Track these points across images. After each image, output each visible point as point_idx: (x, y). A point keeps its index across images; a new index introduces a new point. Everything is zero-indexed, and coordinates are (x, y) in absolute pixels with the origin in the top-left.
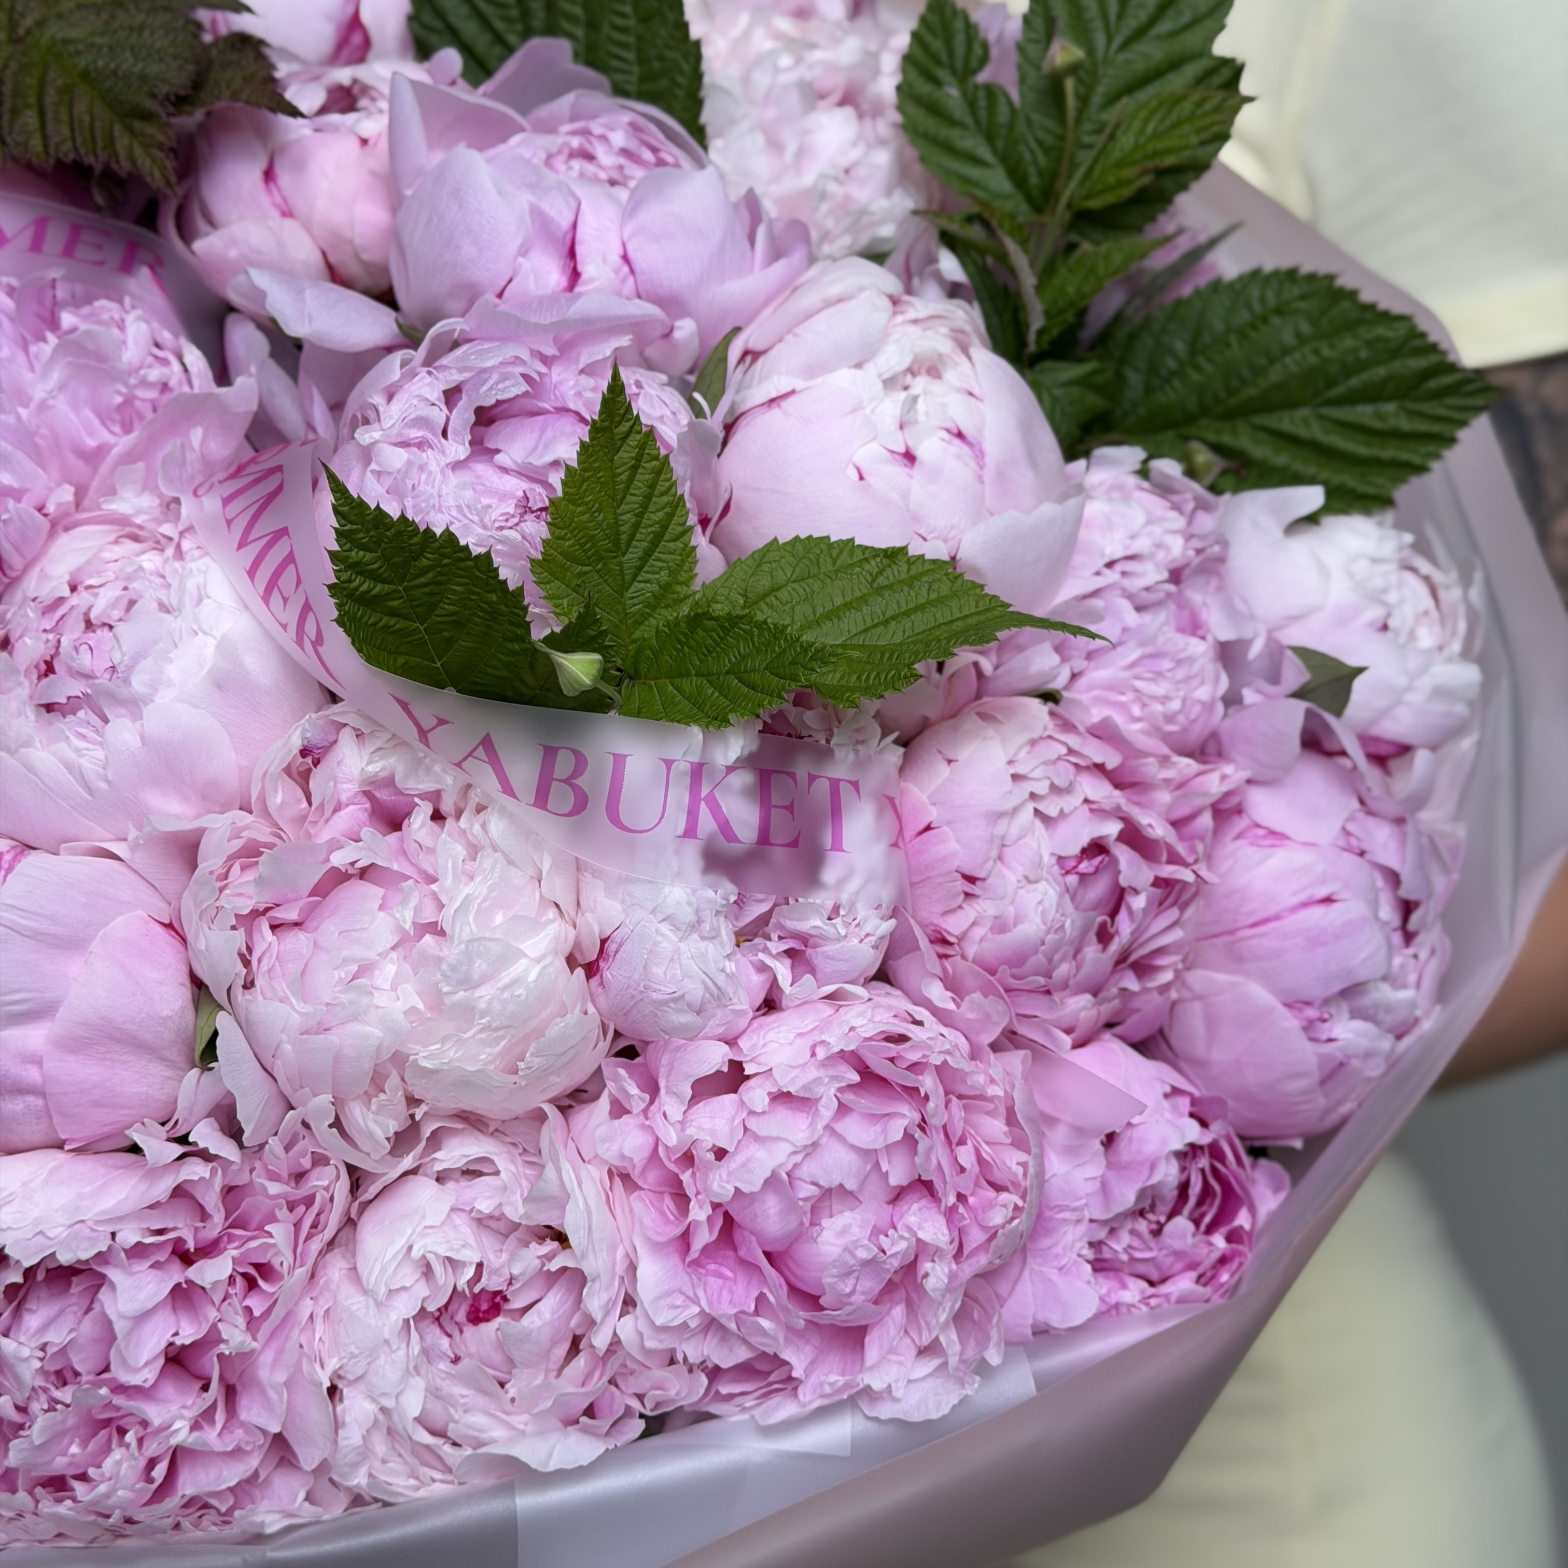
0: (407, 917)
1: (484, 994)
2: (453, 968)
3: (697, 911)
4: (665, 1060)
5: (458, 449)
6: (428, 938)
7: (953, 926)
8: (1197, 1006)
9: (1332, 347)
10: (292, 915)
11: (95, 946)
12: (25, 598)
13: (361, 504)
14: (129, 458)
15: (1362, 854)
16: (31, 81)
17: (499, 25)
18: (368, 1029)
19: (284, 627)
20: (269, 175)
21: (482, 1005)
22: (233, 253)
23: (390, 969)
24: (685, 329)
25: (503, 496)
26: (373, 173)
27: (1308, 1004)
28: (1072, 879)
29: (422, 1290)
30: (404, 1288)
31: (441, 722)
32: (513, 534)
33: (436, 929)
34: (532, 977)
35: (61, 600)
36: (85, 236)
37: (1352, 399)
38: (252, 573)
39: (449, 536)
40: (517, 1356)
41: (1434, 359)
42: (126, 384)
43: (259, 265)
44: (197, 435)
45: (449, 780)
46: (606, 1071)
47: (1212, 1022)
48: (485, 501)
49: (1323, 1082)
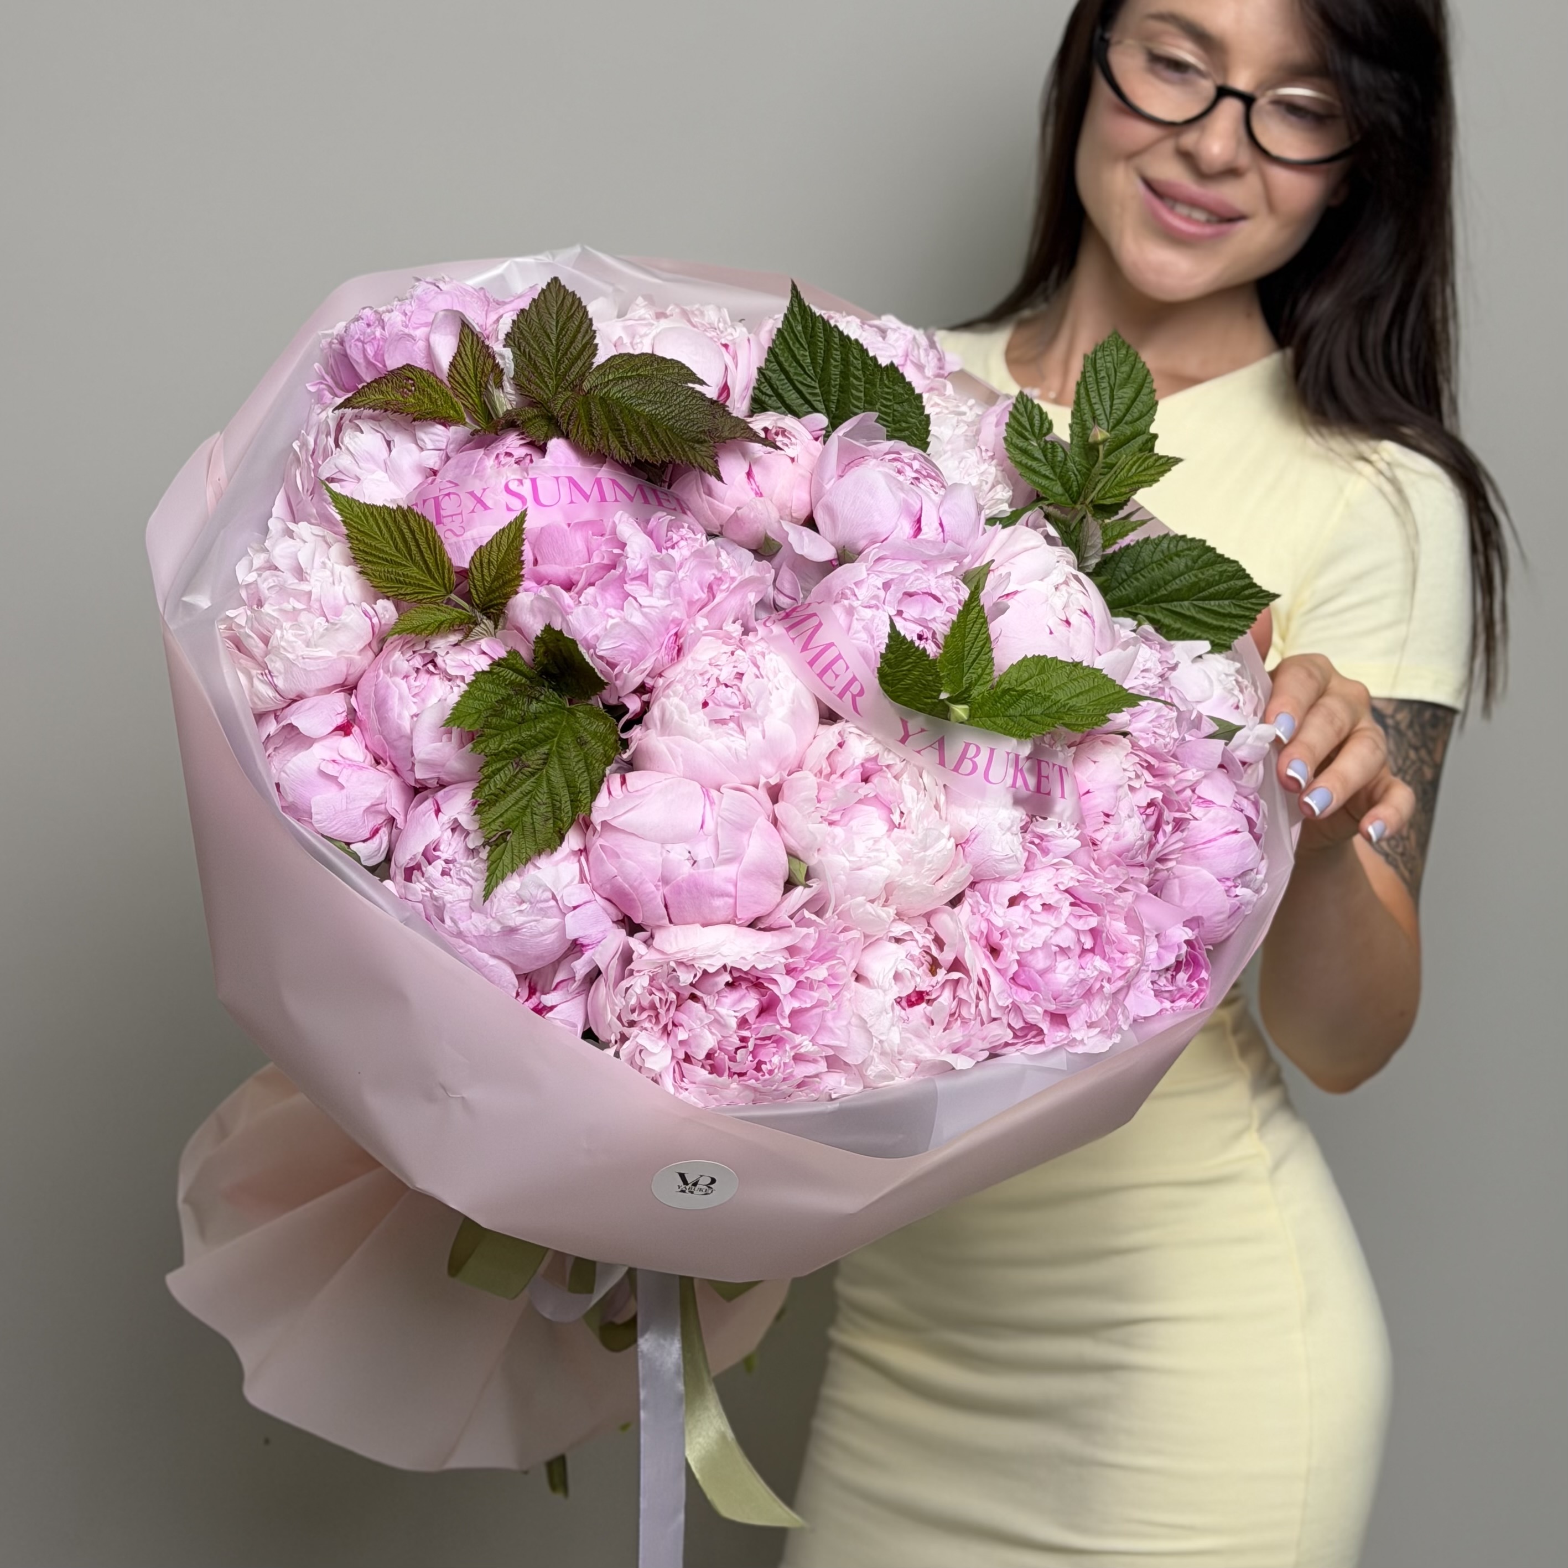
1: (930, 854)
2: (920, 842)
3: (1012, 821)
4: (993, 889)
7: (1098, 836)
8: (1176, 881)
9: (1202, 573)
10: (837, 818)
11: (753, 830)
13: (899, 633)
15: (1242, 811)
18: (881, 869)
19: (831, 688)
20: (750, 472)
23: (883, 844)
25: (911, 632)
26: (803, 477)
27: (1228, 879)
28: (1144, 817)
29: (895, 989)
30: (890, 987)
31: (922, 730)
33: (899, 826)
35: (706, 671)
36: (661, 495)
37: (1210, 598)
38: (811, 663)
46: (968, 892)
47: (1182, 885)
49: (1229, 917)
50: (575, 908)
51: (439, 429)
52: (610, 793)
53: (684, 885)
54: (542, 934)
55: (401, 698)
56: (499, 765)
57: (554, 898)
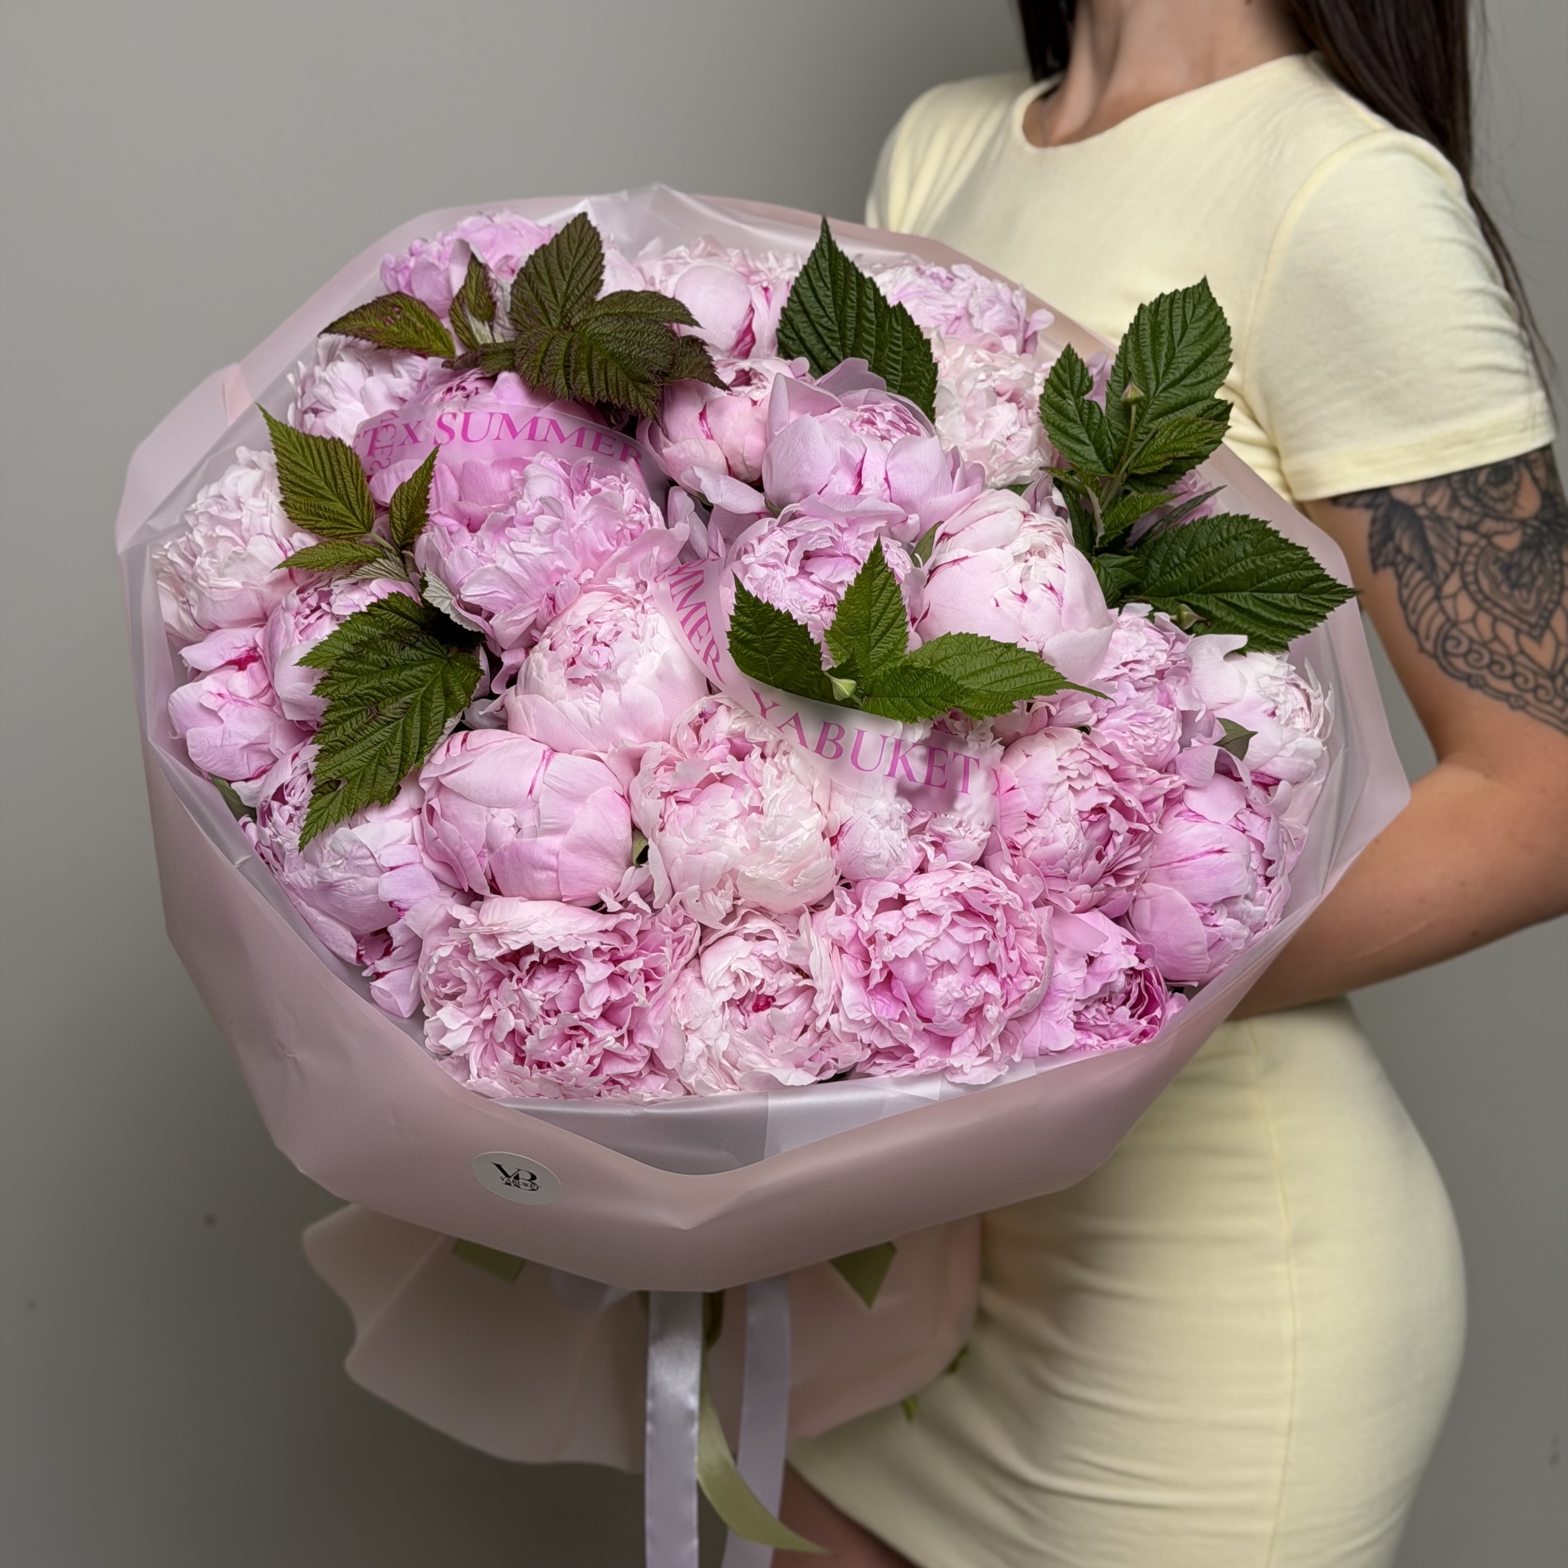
0: (746, 801)
1: (781, 844)
2: (767, 829)
3: (890, 815)
4: (866, 889)
5: (793, 571)
6: (754, 815)
7: (1021, 840)
8: (1148, 902)
9: (1262, 560)
10: (686, 795)
11: (589, 801)
12: (564, 625)
13: (748, 594)
14: (622, 559)
15: (1244, 831)
16: (584, 355)
17: (828, 341)
18: (721, 854)
19: (698, 651)
20: (702, 416)
21: (779, 849)
22: (682, 456)
23: (733, 828)
24: (914, 519)
25: (813, 597)
26: (757, 420)
27: (1204, 905)
28: (1085, 824)
29: (733, 989)
30: (724, 987)
31: (775, 705)
32: (817, 617)
33: (760, 811)
34: (805, 838)
35: (582, 628)
36: (604, 439)
37: (1271, 589)
38: (683, 623)
39: (789, 615)
40: (777, 1028)
41: (1317, 572)
42: (623, 521)
43: (698, 466)
44: (656, 550)
45: (771, 737)
46: (836, 893)
47: (1154, 912)
48: (804, 598)
49: (1209, 949)
50: (392, 869)
51: (417, 360)
52: (448, 750)
53: (506, 854)
54: (363, 894)
55: (287, 634)
56: (348, 712)
57: (372, 856)
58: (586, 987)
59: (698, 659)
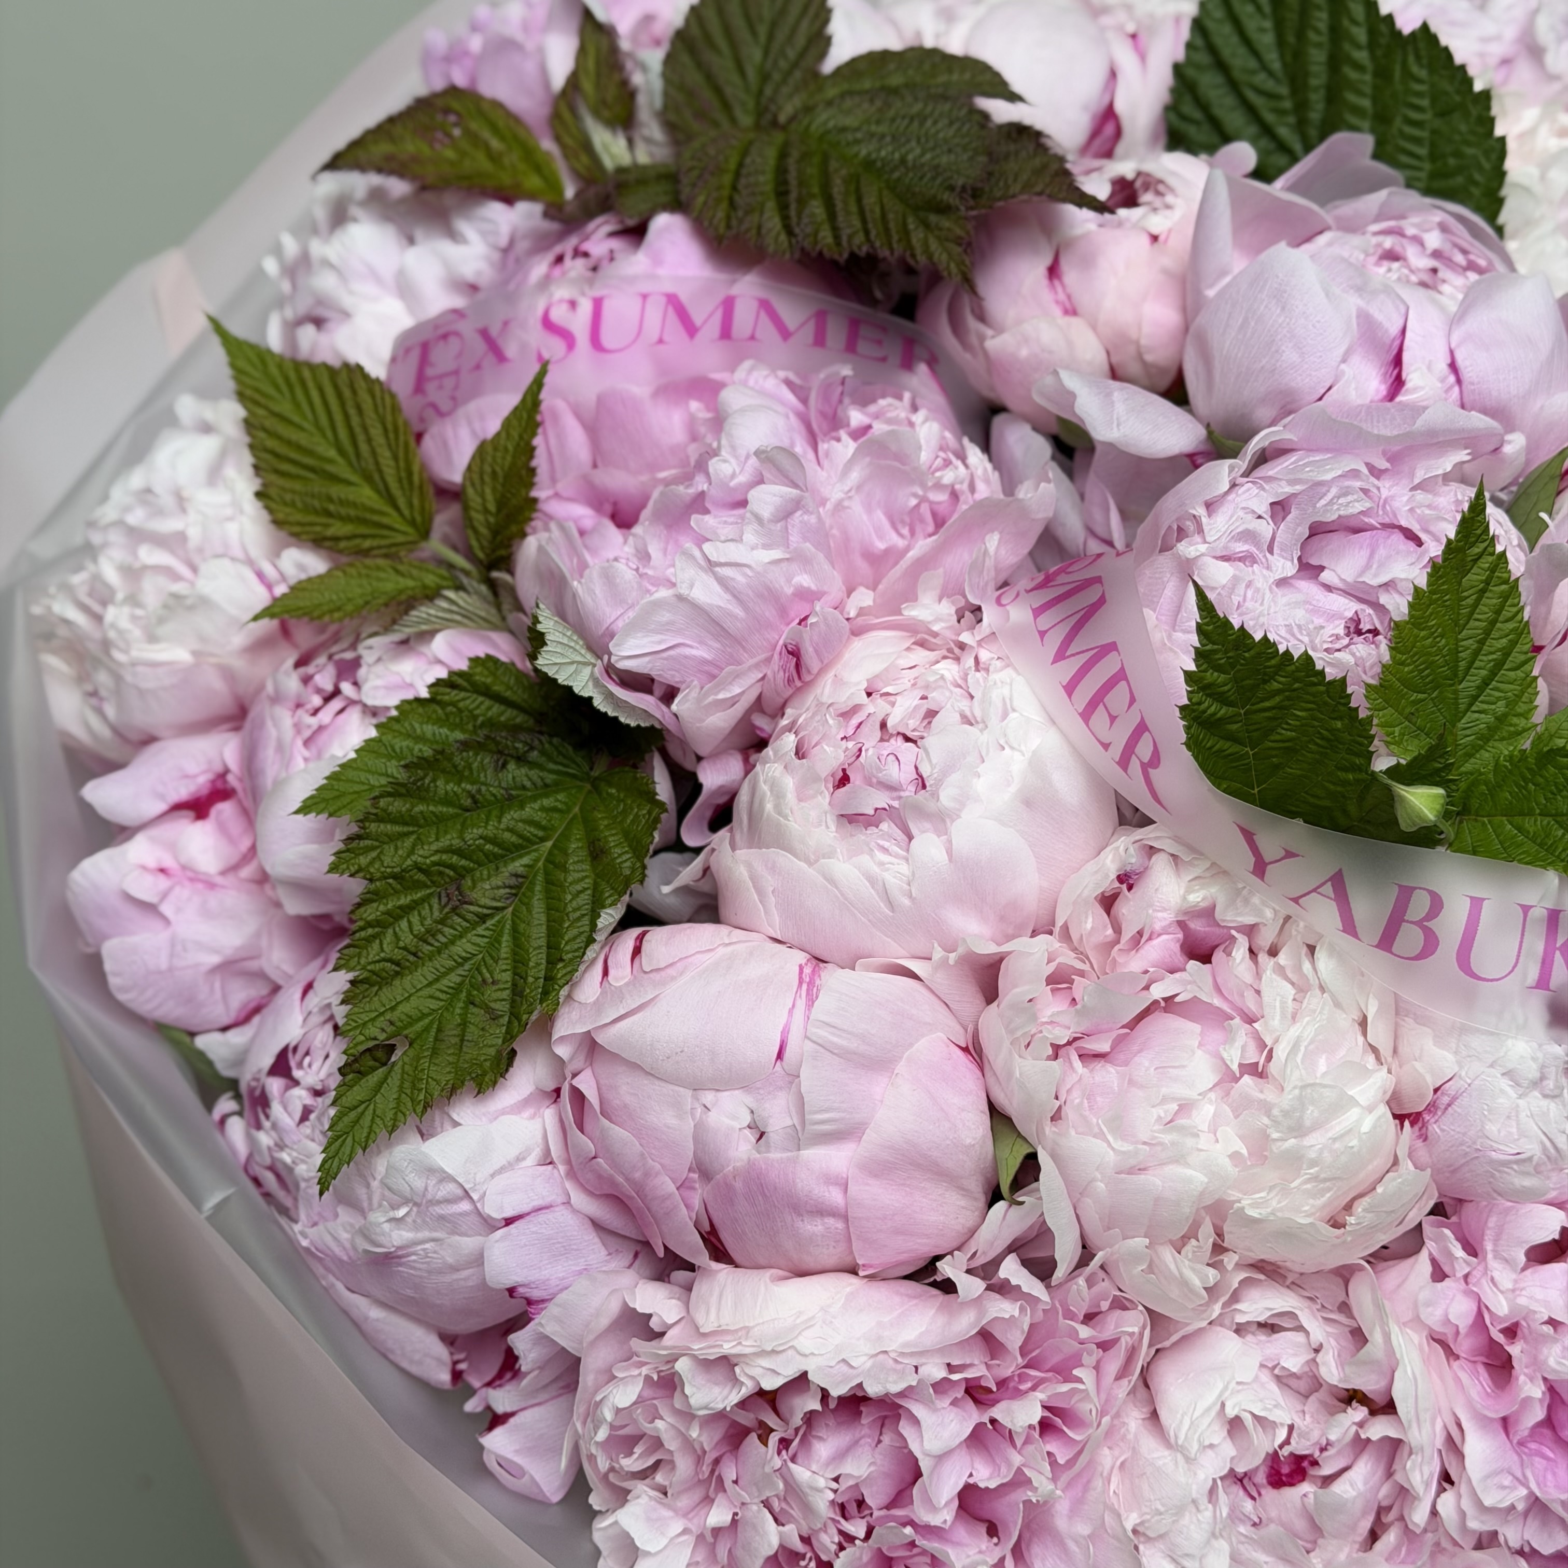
0: (1234, 1057)
1: (1315, 1141)
2: (1286, 1114)
3: (1543, 1067)
4: (1492, 1222)
5: (1286, 566)
6: (1247, 1079)
10: (1103, 1046)
11: (901, 1068)
12: (820, 704)
13: (1226, 624)
14: (926, 563)
16: (812, 171)
17: (1269, 117)
18: (1189, 1172)
19: (1106, 746)
20: (1053, 271)
21: (1312, 1155)
22: (1024, 353)
23: (1206, 1112)
24: (1515, 444)
25: (1332, 616)
26: (1165, 272)
29: (1228, 1450)
30: (1211, 1446)
31: (1289, 855)
32: (1344, 656)
33: (1255, 1070)
34: (1366, 1126)
35: (856, 709)
36: (864, 331)
38: (1070, 688)
39: (1307, 659)
40: (1327, 1525)
42: (923, 485)
43: (1067, 368)
44: (992, 542)
45: (1269, 913)
46: (1427, 1230)
48: (1318, 621)
50: (509, 1221)
51: (496, 211)
52: (606, 973)
53: (738, 1185)
54: (455, 1269)
55: (280, 748)
56: (404, 900)
57: (467, 1195)
58: (925, 1465)
59: (1107, 763)
